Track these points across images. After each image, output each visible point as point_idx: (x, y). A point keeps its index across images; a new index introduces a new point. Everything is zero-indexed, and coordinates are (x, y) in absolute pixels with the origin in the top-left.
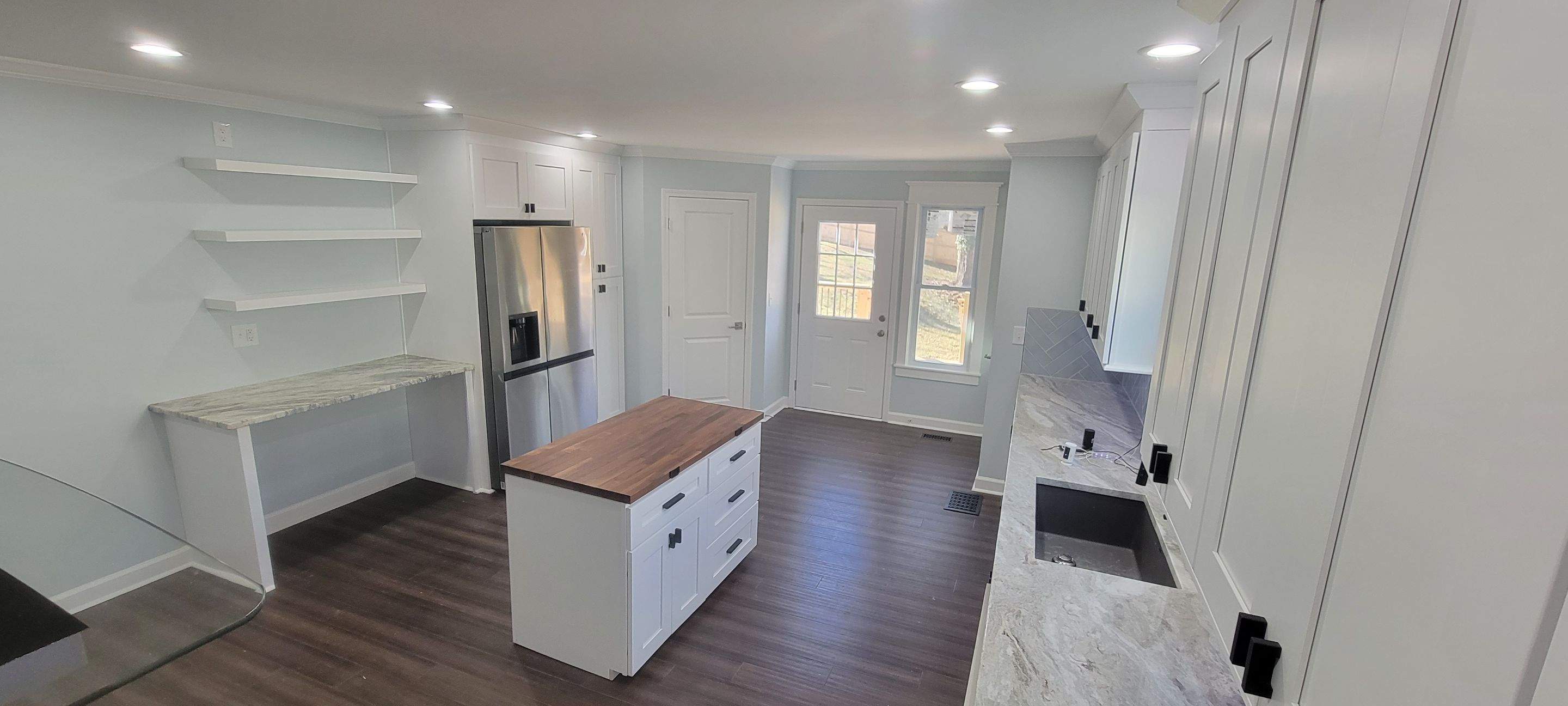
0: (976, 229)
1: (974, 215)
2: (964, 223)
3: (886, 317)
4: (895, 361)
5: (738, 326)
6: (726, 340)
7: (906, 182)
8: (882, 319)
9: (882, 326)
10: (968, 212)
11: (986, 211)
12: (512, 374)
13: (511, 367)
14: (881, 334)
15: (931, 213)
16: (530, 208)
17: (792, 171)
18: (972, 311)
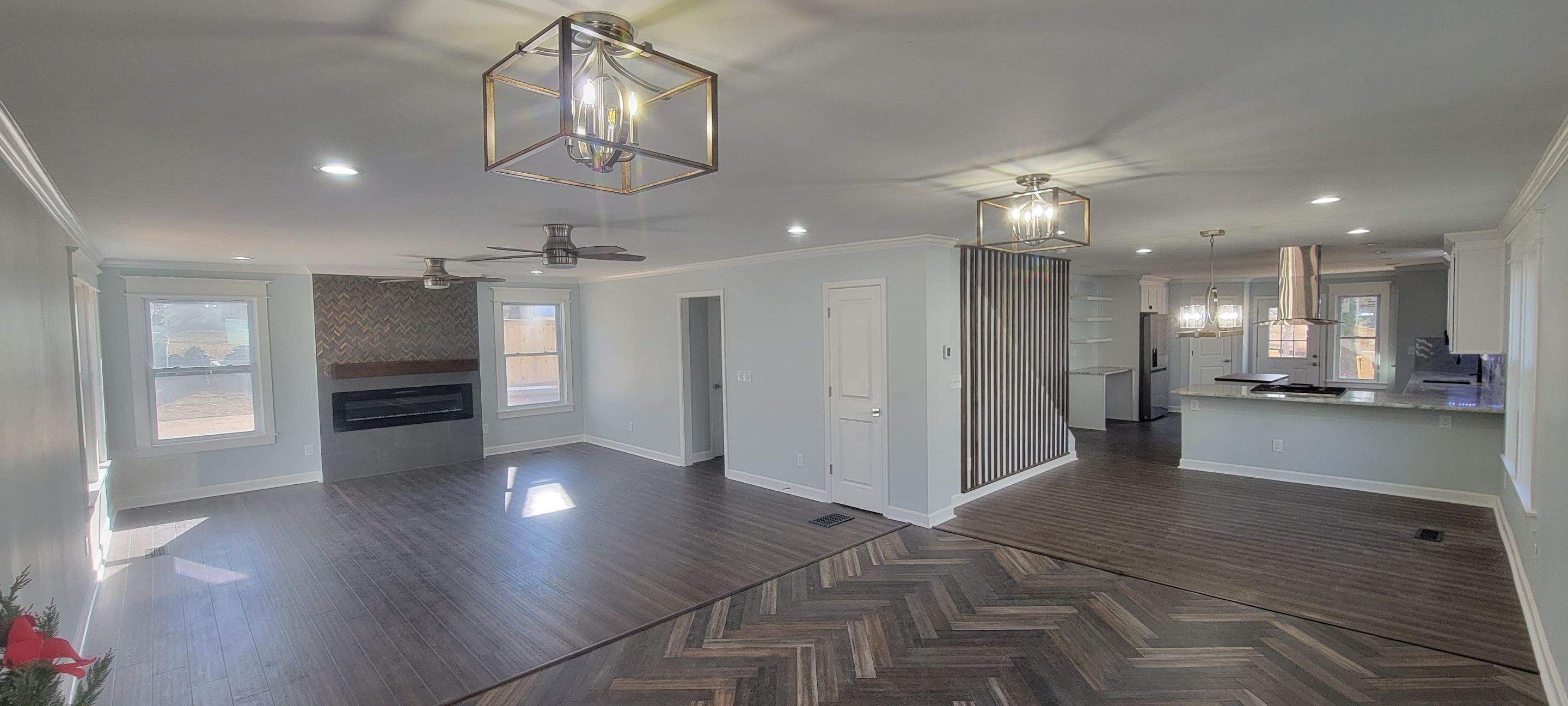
0: (1376, 306)
1: (1375, 299)
2: (1367, 303)
3: (1318, 354)
4: (1326, 378)
5: (1227, 361)
6: (1221, 368)
7: (1329, 285)
8: (1315, 356)
9: (1316, 360)
10: (1370, 298)
11: (1382, 296)
12: (1153, 372)
13: (1153, 369)
14: (1315, 365)
15: (1345, 299)
16: (1151, 307)
17: (1251, 283)
18: (1378, 349)
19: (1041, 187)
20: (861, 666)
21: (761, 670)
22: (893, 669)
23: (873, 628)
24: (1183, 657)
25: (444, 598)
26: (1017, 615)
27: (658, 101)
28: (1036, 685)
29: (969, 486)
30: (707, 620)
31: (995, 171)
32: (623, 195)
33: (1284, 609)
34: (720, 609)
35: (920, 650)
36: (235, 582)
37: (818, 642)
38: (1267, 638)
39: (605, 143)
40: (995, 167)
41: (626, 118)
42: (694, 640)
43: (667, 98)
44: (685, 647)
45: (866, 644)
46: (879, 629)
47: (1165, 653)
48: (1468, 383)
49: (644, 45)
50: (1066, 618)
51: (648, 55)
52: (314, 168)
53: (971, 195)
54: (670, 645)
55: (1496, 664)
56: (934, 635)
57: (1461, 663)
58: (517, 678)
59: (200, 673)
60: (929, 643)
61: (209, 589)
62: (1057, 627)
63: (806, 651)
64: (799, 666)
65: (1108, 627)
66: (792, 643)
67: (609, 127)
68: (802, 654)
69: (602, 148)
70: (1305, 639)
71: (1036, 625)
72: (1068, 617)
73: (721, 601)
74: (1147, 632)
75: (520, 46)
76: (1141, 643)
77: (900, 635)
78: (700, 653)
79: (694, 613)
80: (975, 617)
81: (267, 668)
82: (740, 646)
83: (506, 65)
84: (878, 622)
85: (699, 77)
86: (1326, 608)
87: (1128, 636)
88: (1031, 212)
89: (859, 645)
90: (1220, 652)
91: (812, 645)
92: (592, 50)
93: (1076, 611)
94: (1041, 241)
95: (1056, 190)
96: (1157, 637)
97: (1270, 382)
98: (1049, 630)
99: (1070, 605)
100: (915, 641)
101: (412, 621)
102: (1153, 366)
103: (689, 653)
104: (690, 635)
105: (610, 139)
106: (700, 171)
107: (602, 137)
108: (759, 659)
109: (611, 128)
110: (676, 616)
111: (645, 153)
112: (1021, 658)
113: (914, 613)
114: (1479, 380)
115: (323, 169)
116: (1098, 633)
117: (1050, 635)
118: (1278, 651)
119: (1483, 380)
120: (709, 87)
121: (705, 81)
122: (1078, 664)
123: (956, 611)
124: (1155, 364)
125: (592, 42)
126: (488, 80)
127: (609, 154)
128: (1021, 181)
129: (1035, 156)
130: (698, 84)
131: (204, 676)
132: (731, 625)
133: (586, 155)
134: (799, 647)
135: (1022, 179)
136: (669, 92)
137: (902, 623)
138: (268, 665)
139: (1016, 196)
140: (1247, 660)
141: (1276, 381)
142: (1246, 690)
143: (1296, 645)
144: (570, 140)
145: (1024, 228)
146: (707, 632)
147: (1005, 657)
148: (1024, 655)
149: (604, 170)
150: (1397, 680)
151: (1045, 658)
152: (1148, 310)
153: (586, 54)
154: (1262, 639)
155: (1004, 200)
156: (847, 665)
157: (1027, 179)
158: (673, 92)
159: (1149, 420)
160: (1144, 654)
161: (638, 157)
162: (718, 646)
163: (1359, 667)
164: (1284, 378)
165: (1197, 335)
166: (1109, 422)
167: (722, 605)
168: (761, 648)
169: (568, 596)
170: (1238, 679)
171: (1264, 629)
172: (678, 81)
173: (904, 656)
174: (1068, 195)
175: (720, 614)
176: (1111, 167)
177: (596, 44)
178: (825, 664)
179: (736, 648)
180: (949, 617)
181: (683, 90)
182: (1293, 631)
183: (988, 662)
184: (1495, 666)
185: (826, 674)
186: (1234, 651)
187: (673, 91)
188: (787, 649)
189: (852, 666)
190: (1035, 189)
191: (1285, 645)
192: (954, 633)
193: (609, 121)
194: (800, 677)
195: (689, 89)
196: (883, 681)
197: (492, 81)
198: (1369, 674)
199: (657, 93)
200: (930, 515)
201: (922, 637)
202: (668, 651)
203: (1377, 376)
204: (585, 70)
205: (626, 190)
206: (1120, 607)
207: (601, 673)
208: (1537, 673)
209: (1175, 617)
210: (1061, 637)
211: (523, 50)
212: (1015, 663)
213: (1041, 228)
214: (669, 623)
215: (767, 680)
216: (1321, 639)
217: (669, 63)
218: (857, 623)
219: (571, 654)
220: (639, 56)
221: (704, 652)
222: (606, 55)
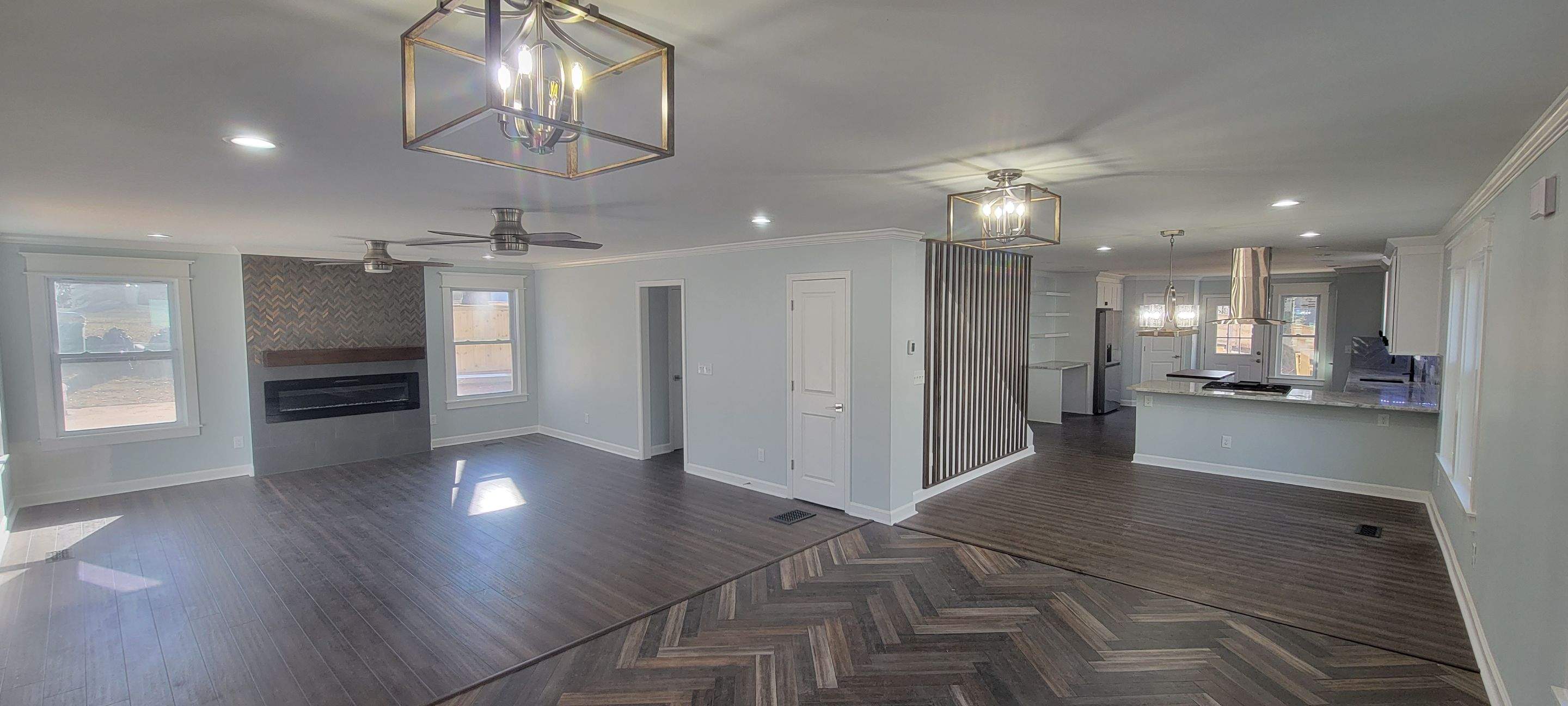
0: (1316, 305)
1: (1315, 299)
2: (1308, 303)
3: (1262, 352)
4: (1268, 375)
5: (1176, 357)
6: (1171, 364)
7: (1275, 285)
8: (1259, 353)
9: (1260, 357)
10: (1311, 298)
11: (1322, 298)
12: (1108, 366)
13: (1107, 364)
14: (1258, 361)
15: (1288, 299)
16: (1106, 304)
17: (1200, 282)
18: (1317, 347)
19: (1013, 182)
20: (822, 675)
21: (718, 680)
22: (855, 677)
23: (835, 633)
24: (1143, 659)
25: (381, 605)
26: (979, 617)
27: (607, 75)
28: (999, 692)
29: (930, 482)
30: (662, 628)
31: (969, 165)
32: (568, 181)
33: (1239, 608)
34: (677, 614)
35: (883, 656)
36: (146, 589)
37: (778, 649)
38: (1224, 639)
39: (545, 120)
40: (968, 161)
41: (568, 91)
42: (648, 648)
43: (617, 72)
44: (639, 656)
45: (827, 650)
46: (841, 633)
47: (1127, 655)
48: (1401, 382)
49: (589, 7)
50: (1028, 620)
51: (593, 20)
52: (223, 139)
53: (942, 189)
54: (623, 654)
55: (1439, 663)
56: (897, 640)
57: (1404, 663)
58: (456, 694)
59: (99, 695)
60: (892, 648)
61: (115, 599)
62: (1019, 630)
63: (765, 659)
64: (758, 676)
65: (1069, 629)
66: (752, 650)
67: (551, 103)
68: (761, 663)
69: (541, 125)
70: (1259, 639)
71: (998, 627)
72: (1029, 618)
73: (677, 605)
74: (1108, 634)
75: (441, 3)
76: (1101, 645)
77: (861, 640)
78: (655, 664)
79: (649, 619)
80: (938, 620)
81: (176, 688)
82: (696, 655)
83: (427, 25)
84: (840, 627)
85: (653, 49)
86: (1279, 607)
87: (1090, 639)
88: (1002, 209)
89: (820, 653)
90: (1178, 654)
91: (772, 653)
92: (530, 12)
93: (1037, 612)
94: (1011, 239)
95: (1029, 187)
96: (1117, 639)
97: (1219, 379)
98: (1011, 633)
99: (1031, 605)
100: (877, 646)
101: (343, 632)
102: (1108, 362)
103: (643, 663)
104: (644, 643)
105: (552, 116)
106: (654, 155)
107: (541, 113)
108: (715, 669)
109: (553, 103)
110: (630, 623)
111: (592, 133)
112: (984, 663)
113: (876, 616)
114: (1412, 380)
115: (235, 141)
116: (1060, 636)
117: (1013, 638)
118: (1233, 651)
119: (1415, 379)
120: (665, 60)
121: (660, 54)
122: (1040, 669)
123: (918, 614)
124: (1109, 360)
125: (529, 4)
126: (407, 42)
127: (550, 133)
128: (992, 176)
129: (1007, 150)
130: (652, 57)
131: (103, 699)
132: (688, 632)
133: (523, 133)
134: (758, 654)
135: (993, 174)
136: (620, 66)
137: (863, 628)
138: (178, 685)
139: (988, 192)
140: (1205, 662)
141: (1224, 377)
142: (1205, 694)
143: (1250, 645)
144: (504, 115)
145: (994, 225)
146: (663, 639)
147: (967, 662)
148: (987, 660)
149: (544, 151)
150: (1347, 681)
151: (1008, 664)
152: (1104, 307)
153: (523, 16)
154: (1220, 640)
155: (975, 195)
156: (808, 673)
157: (999, 175)
158: (625, 65)
159: (1103, 414)
160: (1106, 657)
161: (585, 139)
162: (676, 655)
163: (1312, 668)
164: (1231, 375)
165: (1156, 334)
166: (1065, 415)
167: (679, 609)
168: (718, 657)
169: (515, 601)
170: (1197, 683)
171: (1220, 629)
172: (629, 53)
173: (867, 663)
174: (1041, 192)
175: (677, 619)
176: (1084, 164)
177: (535, 5)
178: (785, 675)
179: (692, 657)
180: (912, 621)
181: (635, 63)
182: (1246, 631)
183: (951, 668)
184: (1438, 665)
185: (785, 685)
186: (1192, 653)
187: (624, 63)
188: (745, 657)
189: (812, 675)
190: (1007, 185)
191: (1241, 646)
192: (917, 637)
193: (550, 95)
194: (759, 688)
195: (642, 63)
196: (845, 691)
197: (411, 43)
198: (1321, 674)
199: (606, 66)
200: (891, 512)
201: (884, 642)
202: (620, 662)
203: (1316, 372)
204: (522, 36)
205: (572, 173)
206: (1081, 608)
207: (548, 687)
208: (1478, 672)
209: (1133, 617)
210: (1023, 640)
211: (445, 7)
212: (977, 668)
213: (1012, 224)
214: (622, 630)
215: (725, 691)
216: (1274, 639)
217: (617, 31)
218: (818, 627)
219: (515, 666)
220: (584, 22)
221: (660, 662)
222: (546, 19)
